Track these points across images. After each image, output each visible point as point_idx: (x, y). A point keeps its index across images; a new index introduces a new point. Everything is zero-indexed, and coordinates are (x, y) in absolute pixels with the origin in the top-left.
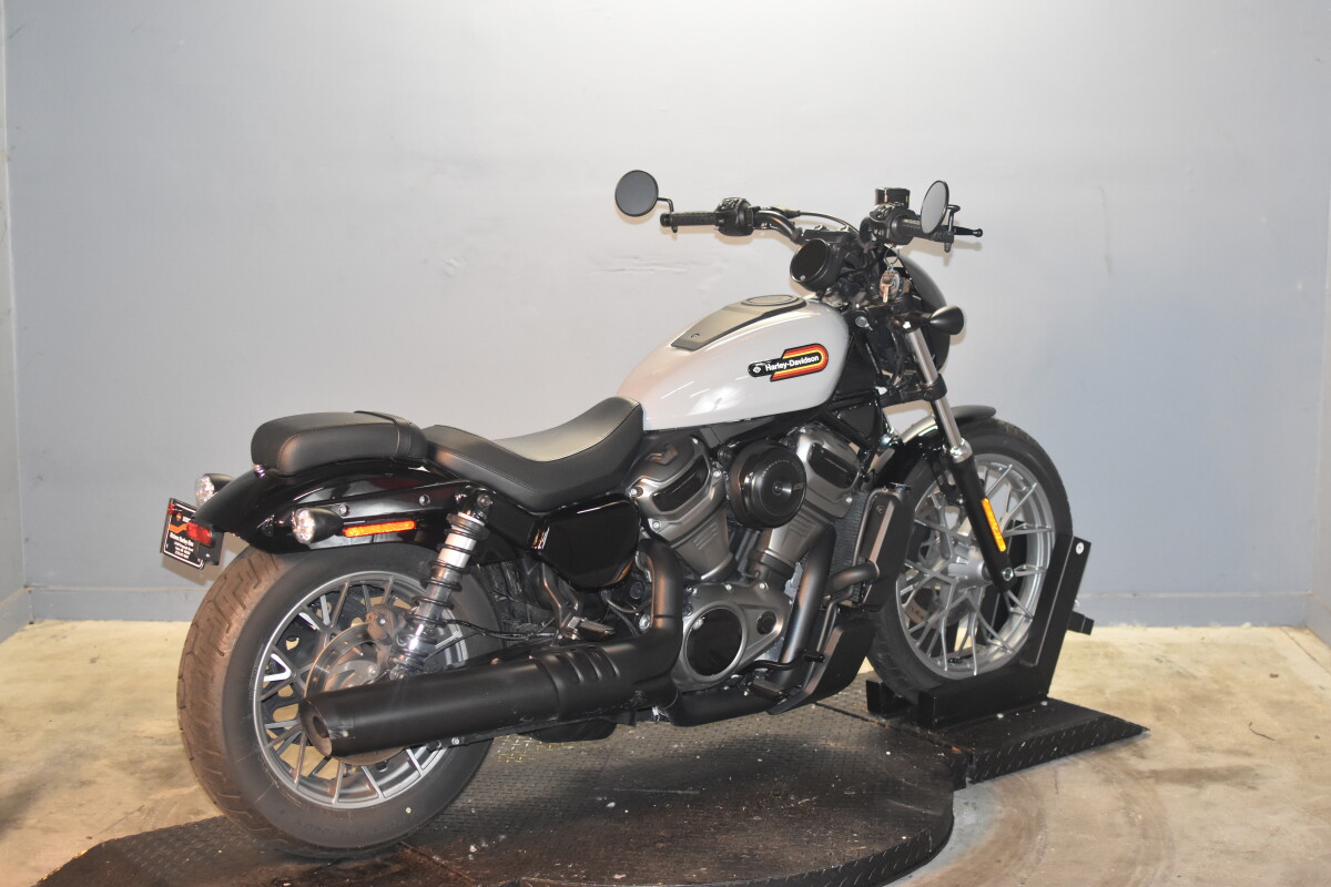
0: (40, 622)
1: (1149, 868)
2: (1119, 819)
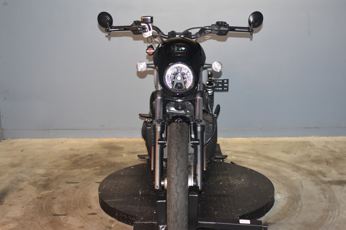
0: (7, 139)
1: (333, 212)
2: (322, 196)
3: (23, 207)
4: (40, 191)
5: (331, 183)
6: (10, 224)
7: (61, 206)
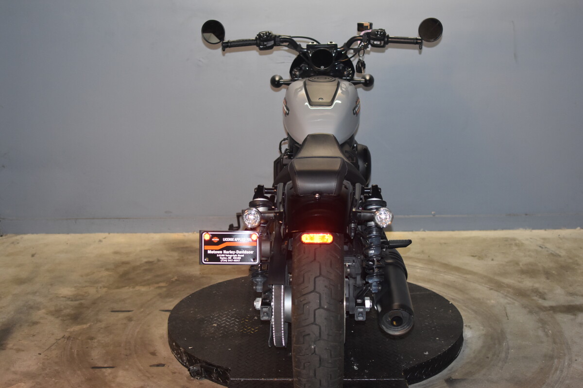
0: (6, 235)
2: (541, 333)
3: (40, 354)
4: (67, 326)
5: (554, 309)
6: (19, 384)
7: (104, 351)
